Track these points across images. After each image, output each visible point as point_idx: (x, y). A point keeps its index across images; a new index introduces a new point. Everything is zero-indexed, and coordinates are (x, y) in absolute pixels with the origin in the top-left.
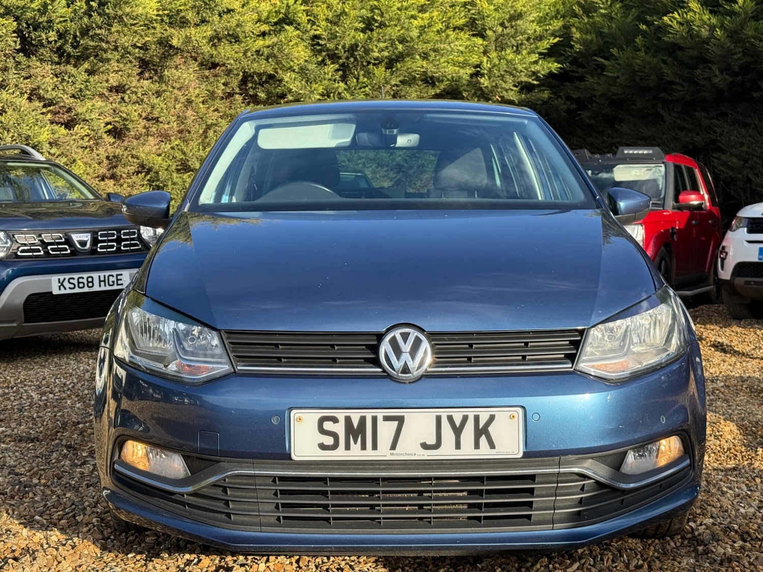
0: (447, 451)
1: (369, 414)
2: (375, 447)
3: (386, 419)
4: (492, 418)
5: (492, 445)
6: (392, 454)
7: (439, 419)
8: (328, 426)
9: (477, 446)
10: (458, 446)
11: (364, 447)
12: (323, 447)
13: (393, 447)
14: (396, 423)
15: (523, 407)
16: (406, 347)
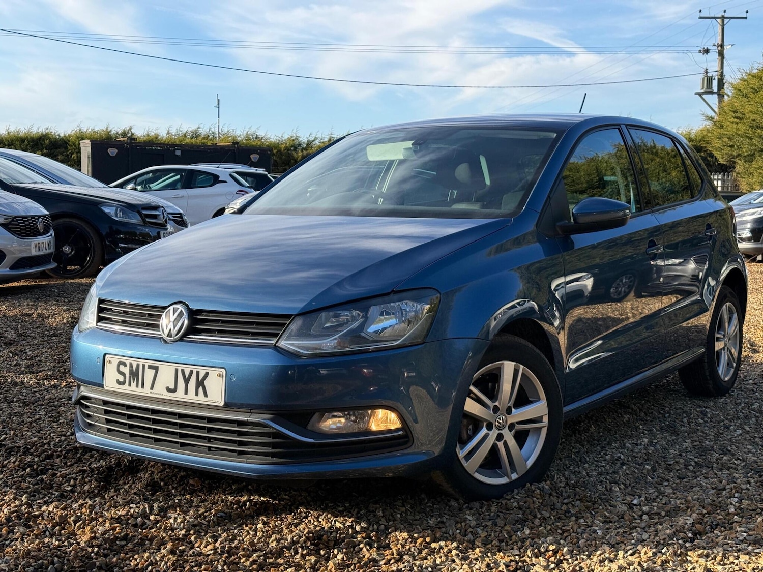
0: (180, 395)
1: (141, 362)
2: (143, 387)
4: (207, 374)
5: (206, 395)
6: (151, 393)
8: (122, 368)
10: (186, 393)
11: (137, 386)
13: (152, 388)
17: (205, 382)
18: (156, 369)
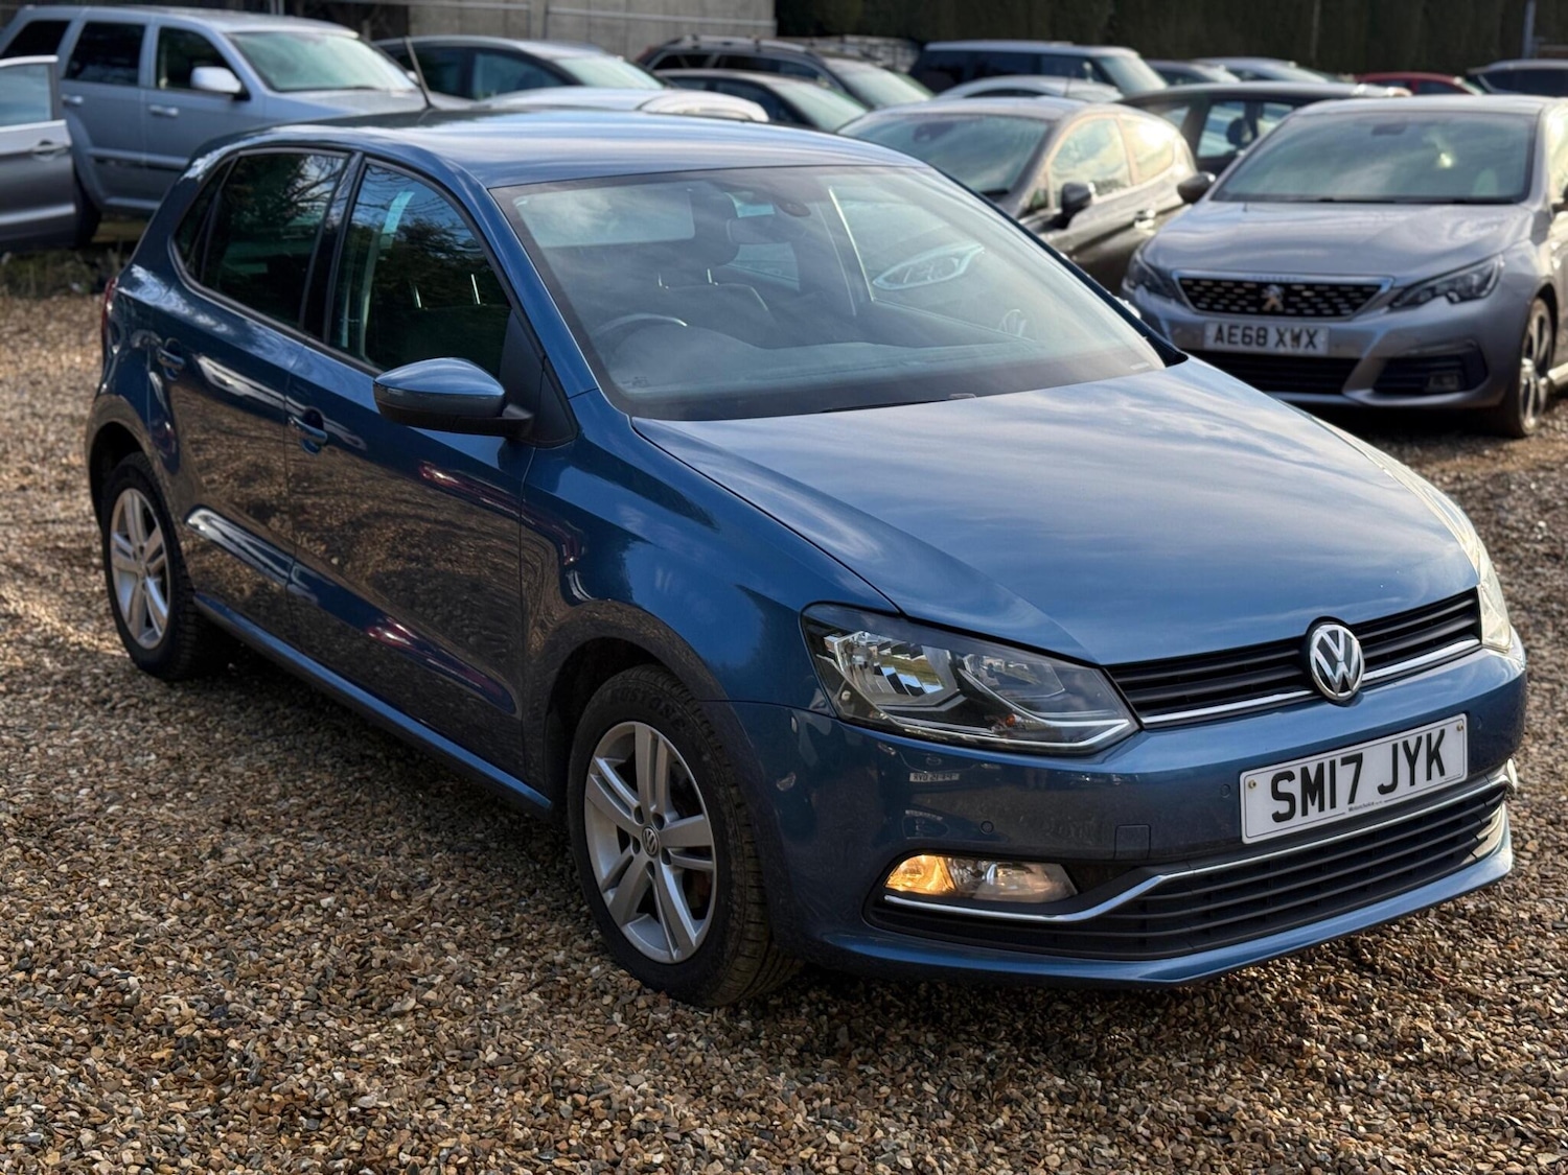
3: (1345, 761)
4: (1442, 733)
6: (1351, 810)
7: (1395, 747)
9: (1429, 777)
12: (1278, 817)
13: (1352, 800)
14: (1353, 766)
15: (1467, 713)
16: (1340, 653)
17: (1441, 750)
18: (1357, 760)
